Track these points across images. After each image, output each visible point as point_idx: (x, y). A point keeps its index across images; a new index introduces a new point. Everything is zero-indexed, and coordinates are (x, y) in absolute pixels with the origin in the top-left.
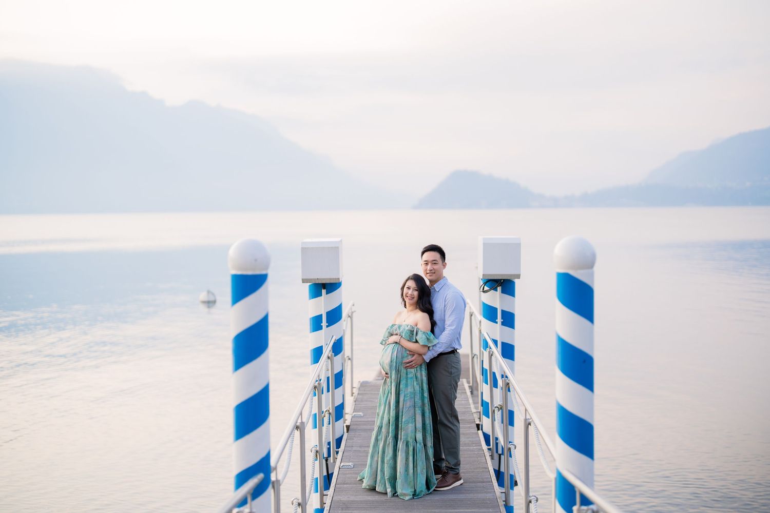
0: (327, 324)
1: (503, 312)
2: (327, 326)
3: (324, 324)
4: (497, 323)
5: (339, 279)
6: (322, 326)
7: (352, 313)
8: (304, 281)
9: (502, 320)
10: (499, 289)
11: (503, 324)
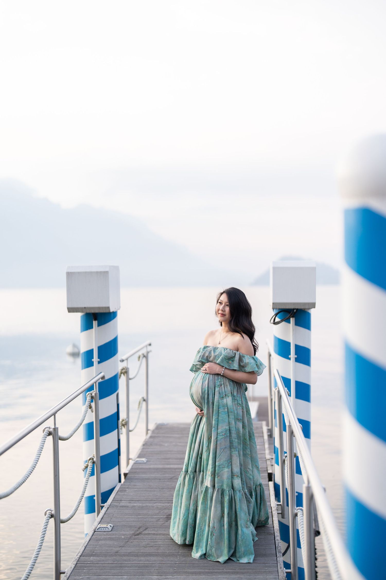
0: (99, 360)
1: (297, 347)
2: (99, 363)
3: (95, 359)
4: (290, 359)
5: (109, 308)
6: (93, 362)
7: (148, 353)
8: (71, 310)
9: (296, 356)
10: (292, 320)
11: (297, 360)
